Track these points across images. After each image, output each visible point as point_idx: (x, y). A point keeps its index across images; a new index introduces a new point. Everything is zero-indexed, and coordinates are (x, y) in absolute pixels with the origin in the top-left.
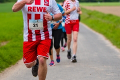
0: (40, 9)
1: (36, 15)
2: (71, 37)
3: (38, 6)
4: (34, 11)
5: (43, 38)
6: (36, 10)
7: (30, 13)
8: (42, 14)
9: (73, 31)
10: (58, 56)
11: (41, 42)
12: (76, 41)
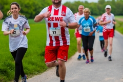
0: (57, 19)
1: (54, 24)
2: (107, 42)
3: (56, 16)
4: (52, 20)
5: (61, 44)
6: (54, 19)
7: (49, 22)
8: (59, 23)
9: (110, 37)
10: (92, 57)
11: (60, 48)
12: (111, 45)
